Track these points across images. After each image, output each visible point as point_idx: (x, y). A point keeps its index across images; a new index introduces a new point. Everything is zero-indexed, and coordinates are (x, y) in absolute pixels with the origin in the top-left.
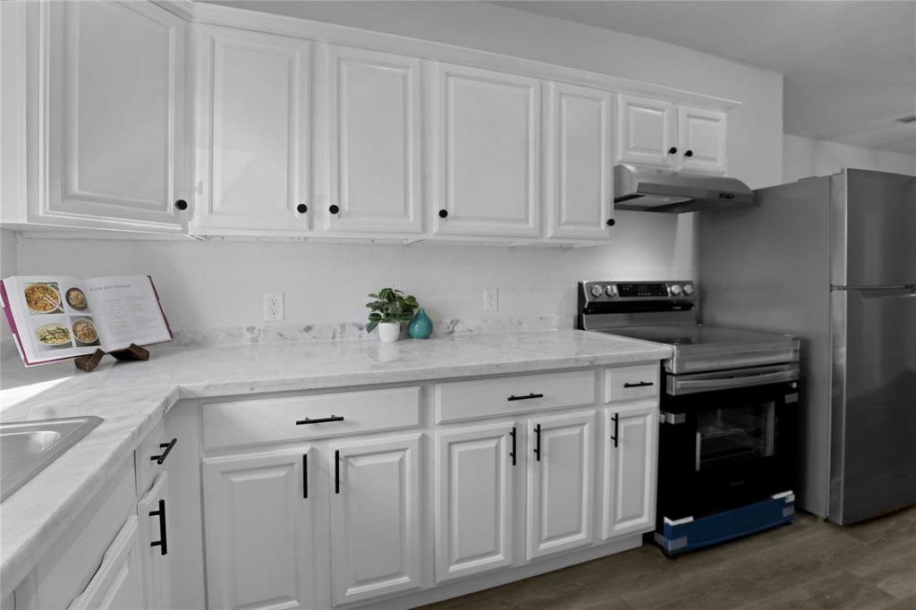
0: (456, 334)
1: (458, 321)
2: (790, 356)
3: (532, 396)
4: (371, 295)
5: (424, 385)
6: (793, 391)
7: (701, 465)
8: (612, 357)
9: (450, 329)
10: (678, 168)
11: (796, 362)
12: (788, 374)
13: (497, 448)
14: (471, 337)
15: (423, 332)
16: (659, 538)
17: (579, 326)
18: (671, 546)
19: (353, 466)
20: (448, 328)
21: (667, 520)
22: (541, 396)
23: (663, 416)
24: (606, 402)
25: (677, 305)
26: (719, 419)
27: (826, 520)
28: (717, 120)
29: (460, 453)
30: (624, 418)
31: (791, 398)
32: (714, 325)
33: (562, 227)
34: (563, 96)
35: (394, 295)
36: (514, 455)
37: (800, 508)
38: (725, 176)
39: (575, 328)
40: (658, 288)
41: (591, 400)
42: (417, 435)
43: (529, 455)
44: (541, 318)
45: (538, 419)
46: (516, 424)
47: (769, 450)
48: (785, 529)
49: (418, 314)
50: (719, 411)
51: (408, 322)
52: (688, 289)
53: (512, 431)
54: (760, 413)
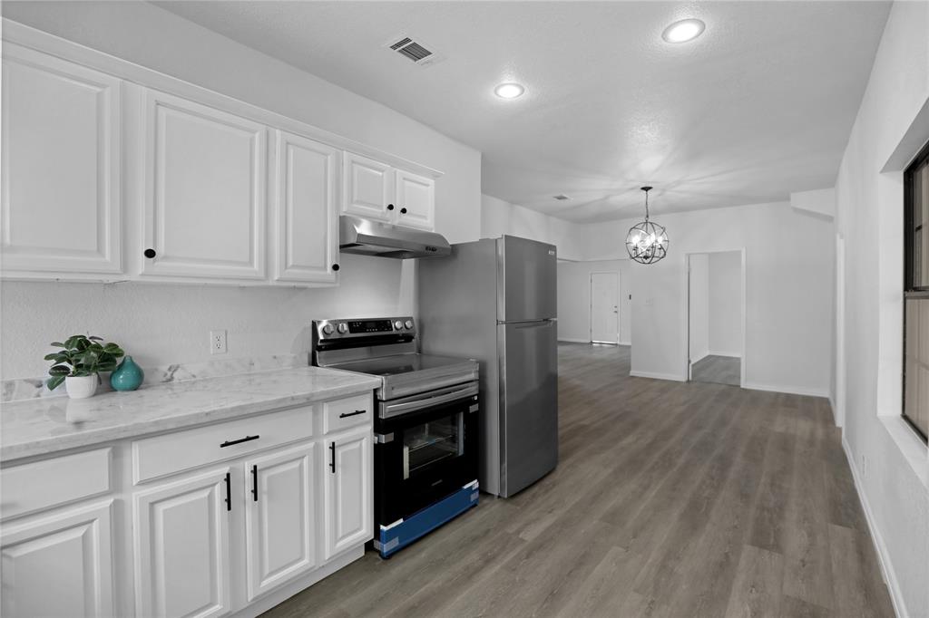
0: (175, 381)
1: (178, 367)
2: (473, 376)
3: (248, 439)
4: (55, 344)
5: (116, 445)
6: (475, 402)
7: (410, 473)
8: (328, 392)
9: (169, 376)
10: (396, 223)
11: (476, 380)
12: (473, 390)
13: (211, 497)
14: (194, 383)
15: (130, 383)
16: (377, 545)
17: (314, 363)
18: (386, 548)
19: (9, 557)
20: (166, 375)
21: (382, 527)
22: (257, 437)
23: (376, 438)
24: (325, 433)
25: (401, 338)
26: (427, 432)
27: (499, 497)
28: (427, 185)
29: (165, 511)
30: (340, 446)
31: (474, 408)
32: (430, 355)
33: (287, 271)
34: (290, 146)
35: (88, 343)
36: (229, 501)
37: (483, 492)
38: (433, 231)
39: (309, 365)
40: (383, 324)
41: (310, 433)
42: (109, 501)
43: (247, 497)
44: (275, 357)
45: (252, 461)
46: (231, 469)
47: (461, 452)
48: (473, 510)
49: (124, 362)
50: (427, 425)
51: (110, 372)
52: (408, 324)
53: (226, 477)
54: (454, 423)
